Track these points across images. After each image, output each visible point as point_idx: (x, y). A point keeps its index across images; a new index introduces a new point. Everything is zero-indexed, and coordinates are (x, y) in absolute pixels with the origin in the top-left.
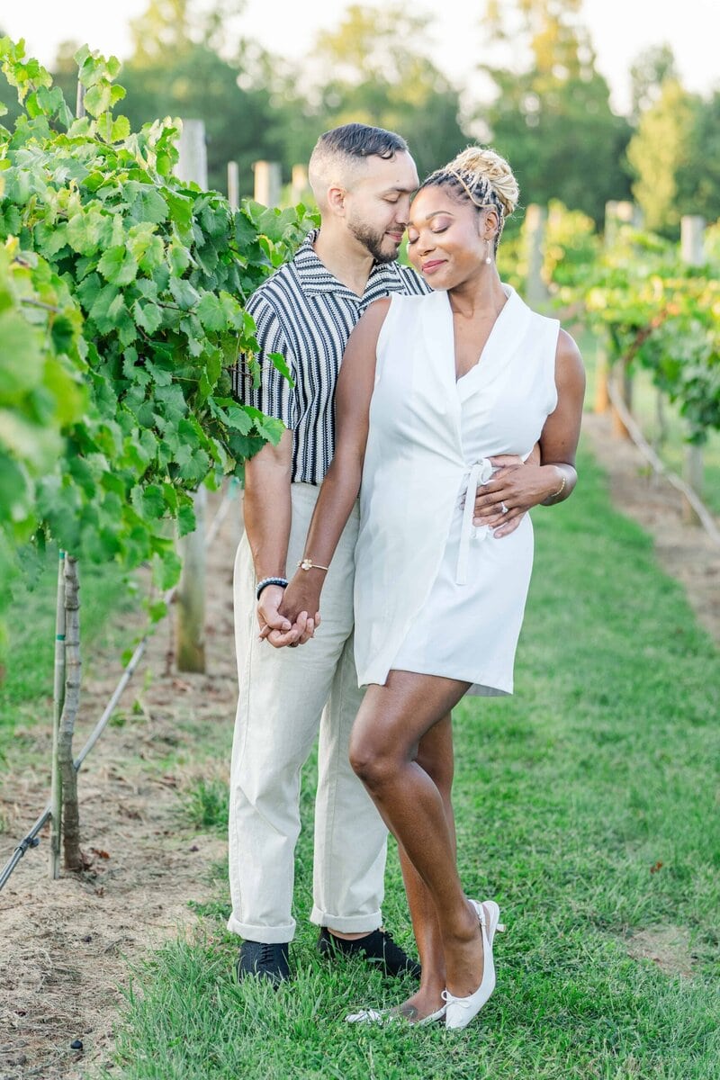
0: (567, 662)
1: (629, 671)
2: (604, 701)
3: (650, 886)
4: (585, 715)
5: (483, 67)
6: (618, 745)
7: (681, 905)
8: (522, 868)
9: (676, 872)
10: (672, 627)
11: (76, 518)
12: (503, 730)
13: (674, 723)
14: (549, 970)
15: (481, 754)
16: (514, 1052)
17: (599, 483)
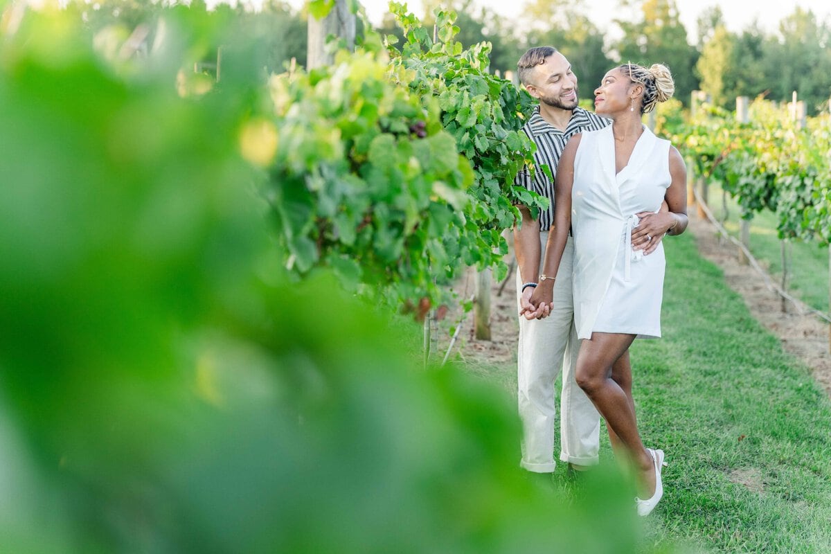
0: (683, 334)
1: (716, 339)
2: (705, 354)
3: (738, 447)
4: (695, 362)
5: (616, 21)
6: (715, 377)
7: (756, 457)
8: (670, 437)
9: (751, 440)
10: (738, 318)
11: (458, 243)
12: (653, 369)
13: (744, 366)
14: (689, 488)
15: (642, 380)
16: (675, 527)
17: (692, 242)
